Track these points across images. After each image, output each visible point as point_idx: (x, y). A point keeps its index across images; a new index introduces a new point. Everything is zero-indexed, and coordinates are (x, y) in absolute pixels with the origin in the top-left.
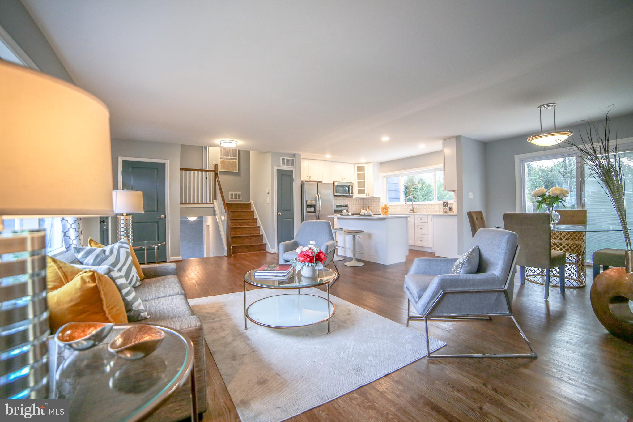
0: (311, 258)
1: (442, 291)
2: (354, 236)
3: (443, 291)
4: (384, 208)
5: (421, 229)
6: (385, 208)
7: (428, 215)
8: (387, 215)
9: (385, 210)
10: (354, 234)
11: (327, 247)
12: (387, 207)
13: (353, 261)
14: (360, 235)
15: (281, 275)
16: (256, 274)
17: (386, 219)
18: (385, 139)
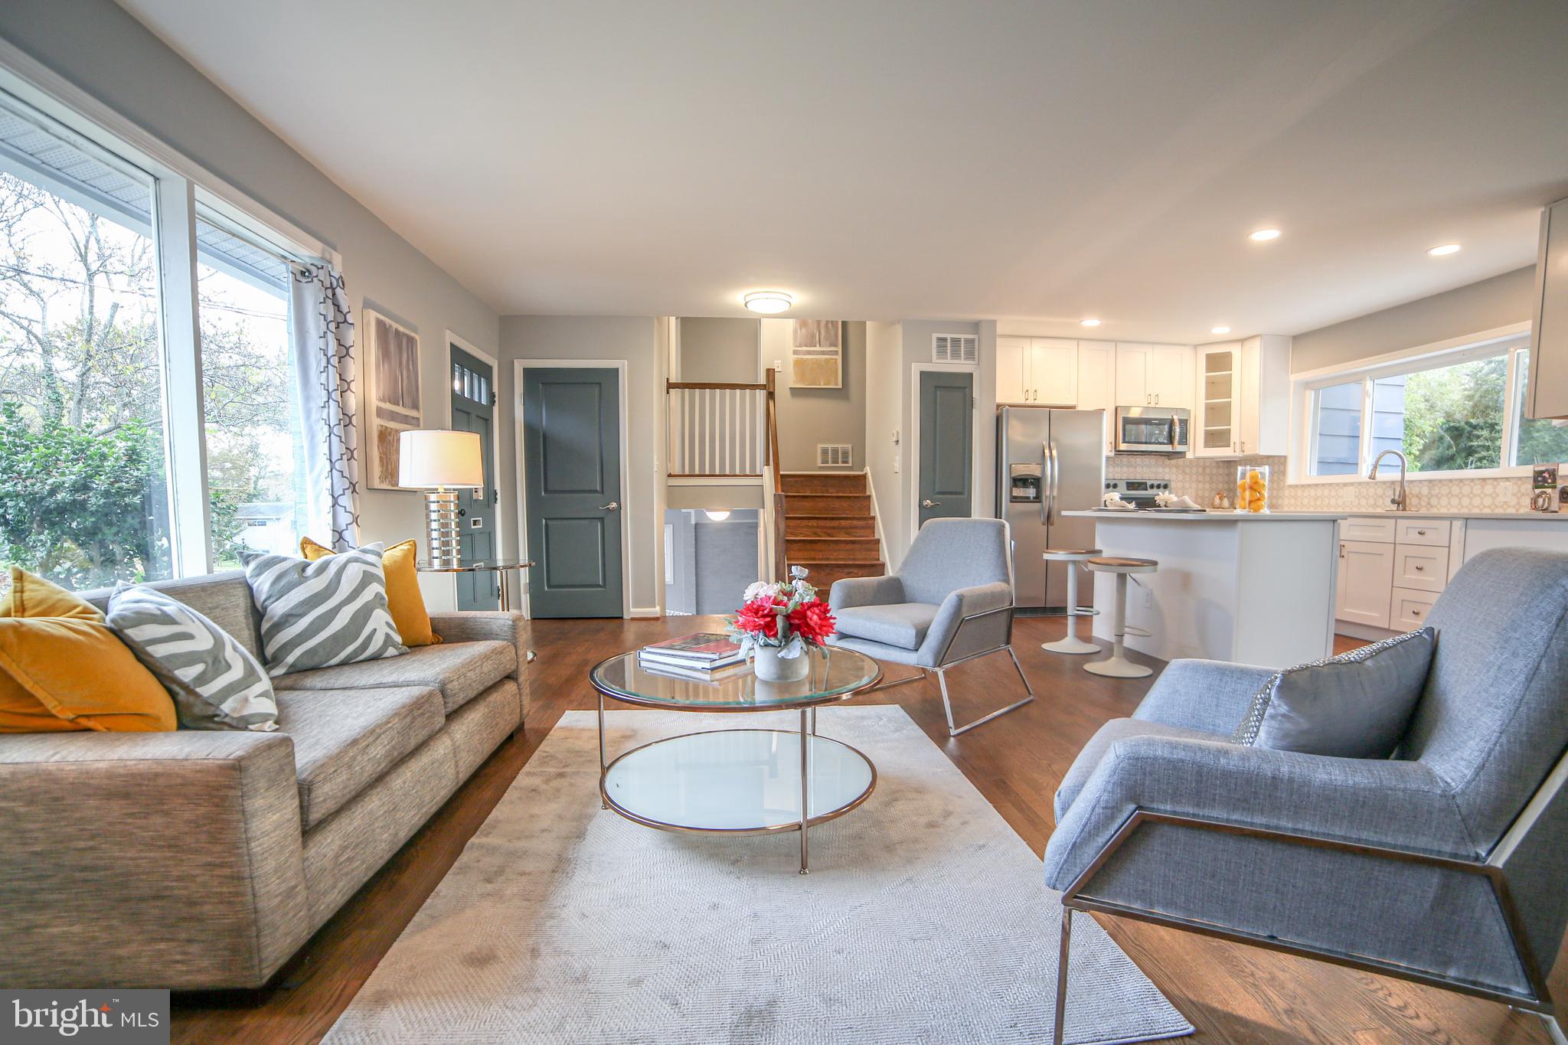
0: (769, 619)
1: (1132, 807)
2: (1122, 578)
3: (1140, 807)
4: (1247, 486)
5: (1420, 569)
6: (1251, 488)
7: (1452, 518)
8: (1256, 510)
9: (1251, 495)
10: (1123, 570)
11: (961, 599)
12: (1256, 483)
13: (1113, 659)
14: (1142, 575)
15: (699, 665)
16: (643, 655)
17: (1240, 525)
18: (1265, 235)
